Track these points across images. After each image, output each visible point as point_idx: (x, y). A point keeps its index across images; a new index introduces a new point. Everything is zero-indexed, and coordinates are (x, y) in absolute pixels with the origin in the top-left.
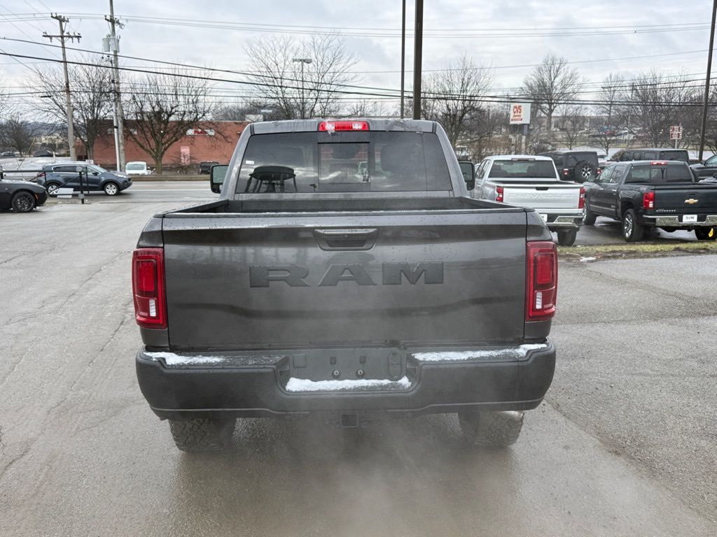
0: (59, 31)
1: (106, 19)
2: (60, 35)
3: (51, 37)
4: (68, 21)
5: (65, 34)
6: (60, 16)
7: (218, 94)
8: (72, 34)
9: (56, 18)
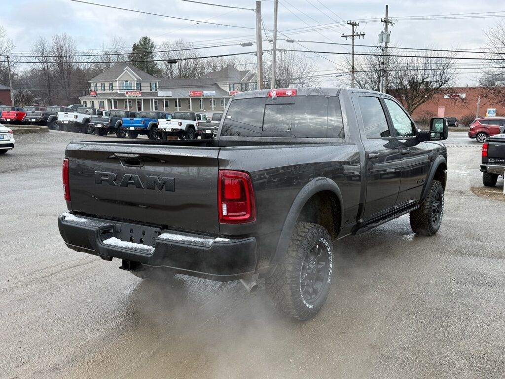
0: (352, 32)
1: (382, 21)
2: (352, 34)
3: (346, 37)
4: (358, 25)
5: (355, 34)
6: (353, 22)
7: (457, 67)
8: (359, 33)
9: (350, 24)
